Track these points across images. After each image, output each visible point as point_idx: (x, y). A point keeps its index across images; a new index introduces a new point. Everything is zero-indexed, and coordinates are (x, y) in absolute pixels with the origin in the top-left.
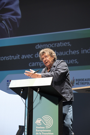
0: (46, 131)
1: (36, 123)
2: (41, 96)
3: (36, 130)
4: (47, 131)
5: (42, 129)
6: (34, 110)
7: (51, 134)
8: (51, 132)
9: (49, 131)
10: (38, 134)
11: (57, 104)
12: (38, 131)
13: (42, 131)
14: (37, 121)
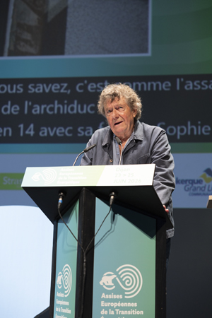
0: (126, 304)
2: (115, 212)
4: (129, 304)
7: (138, 313)
8: (138, 308)
12: (107, 305)
13: (115, 305)
14: (103, 278)
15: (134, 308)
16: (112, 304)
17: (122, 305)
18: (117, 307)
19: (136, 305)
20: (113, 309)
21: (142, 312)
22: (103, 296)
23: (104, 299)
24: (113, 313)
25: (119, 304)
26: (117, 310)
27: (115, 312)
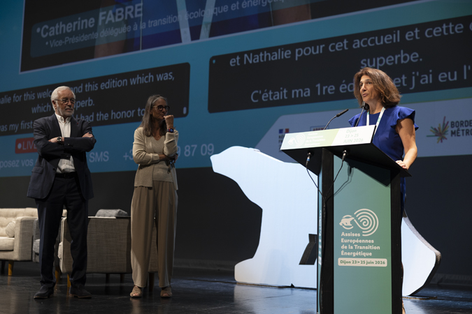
0: (363, 241)
1: (341, 224)
2: (351, 166)
3: (342, 239)
4: (367, 241)
5: (355, 238)
6: (335, 198)
7: (375, 248)
8: (375, 244)
9: (370, 241)
10: (346, 247)
11: (386, 185)
12: (346, 241)
13: (354, 241)
14: (342, 220)
15: (371, 244)
16: (351, 241)
17: (360, 241)
18: (356, 243)
19: (373, 241)
20: (352, 244)
21: (378, 248)
22: (343, 234)
23: (343, 237)
24: (352, 248)
25: (357, 241)
26: (356, 246)
27: (354, 247)
